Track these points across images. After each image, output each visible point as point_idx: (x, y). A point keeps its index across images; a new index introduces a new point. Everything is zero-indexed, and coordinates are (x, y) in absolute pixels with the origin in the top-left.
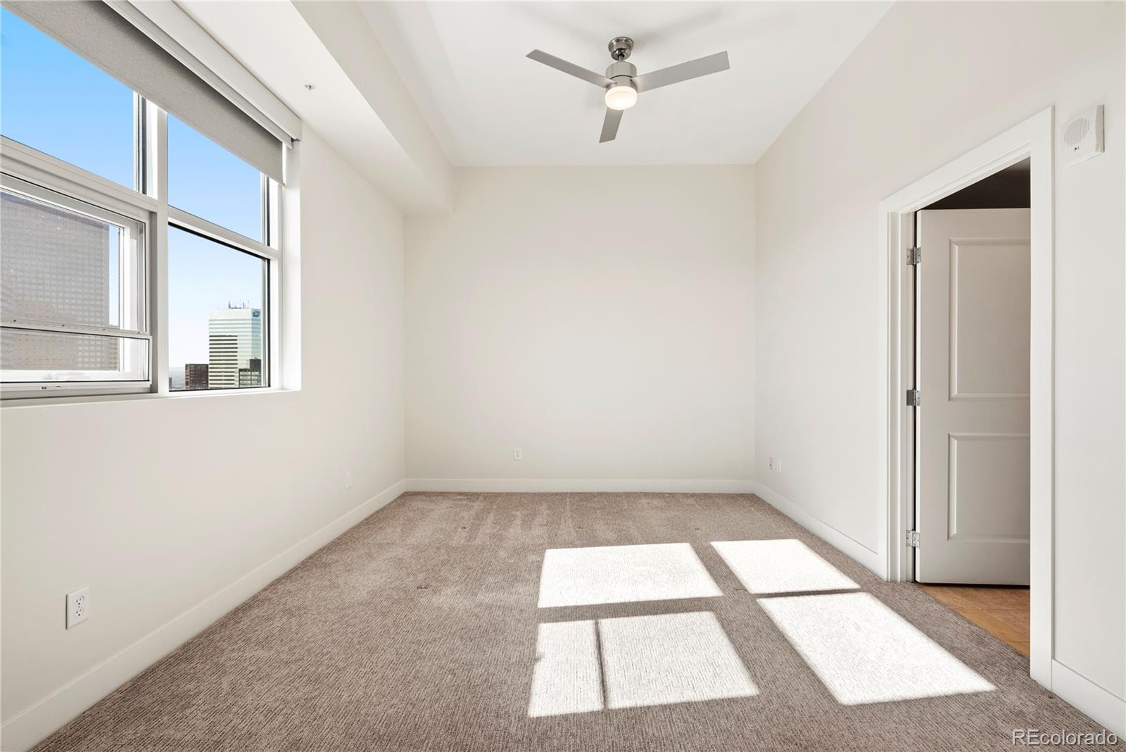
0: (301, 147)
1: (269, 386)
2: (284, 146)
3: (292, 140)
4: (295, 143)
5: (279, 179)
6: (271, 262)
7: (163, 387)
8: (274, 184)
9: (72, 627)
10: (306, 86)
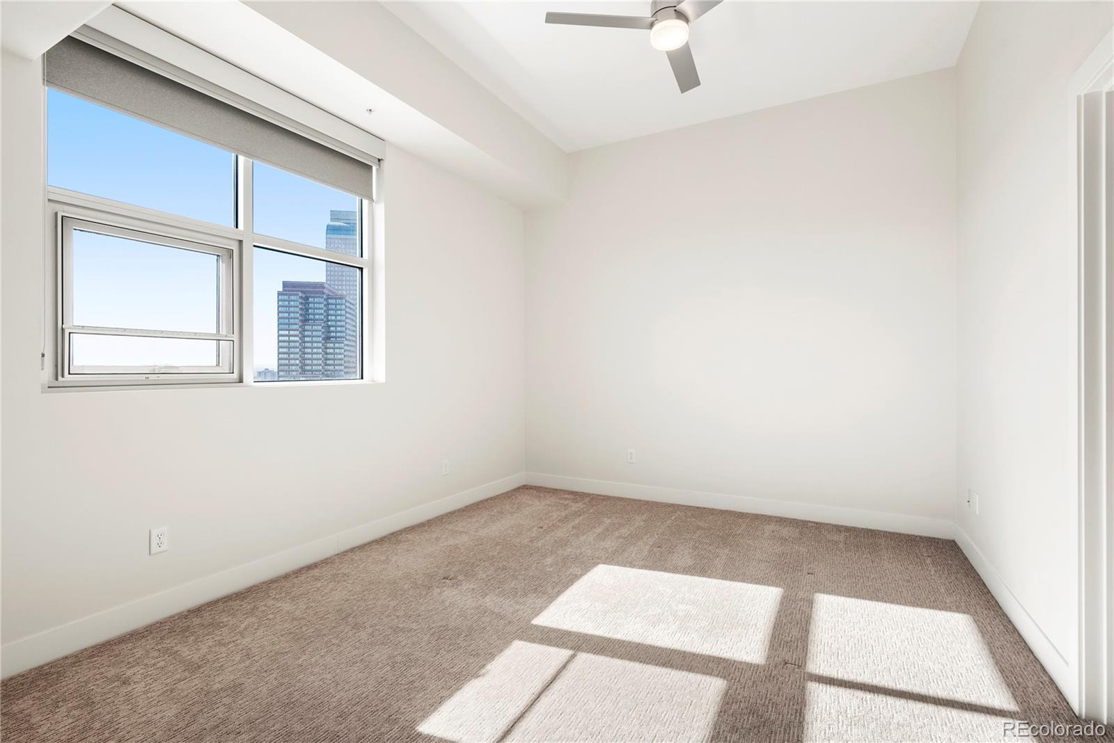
0: (385, 164)
1: (362, 378)
2: (374, 169)
3: (379, 160)
4: (381, 162)
5: (370, 198)
6: (364, 270)
7: (249, 377)
8: (365, 202)
9: (154, 554)
10: (367, 110)
